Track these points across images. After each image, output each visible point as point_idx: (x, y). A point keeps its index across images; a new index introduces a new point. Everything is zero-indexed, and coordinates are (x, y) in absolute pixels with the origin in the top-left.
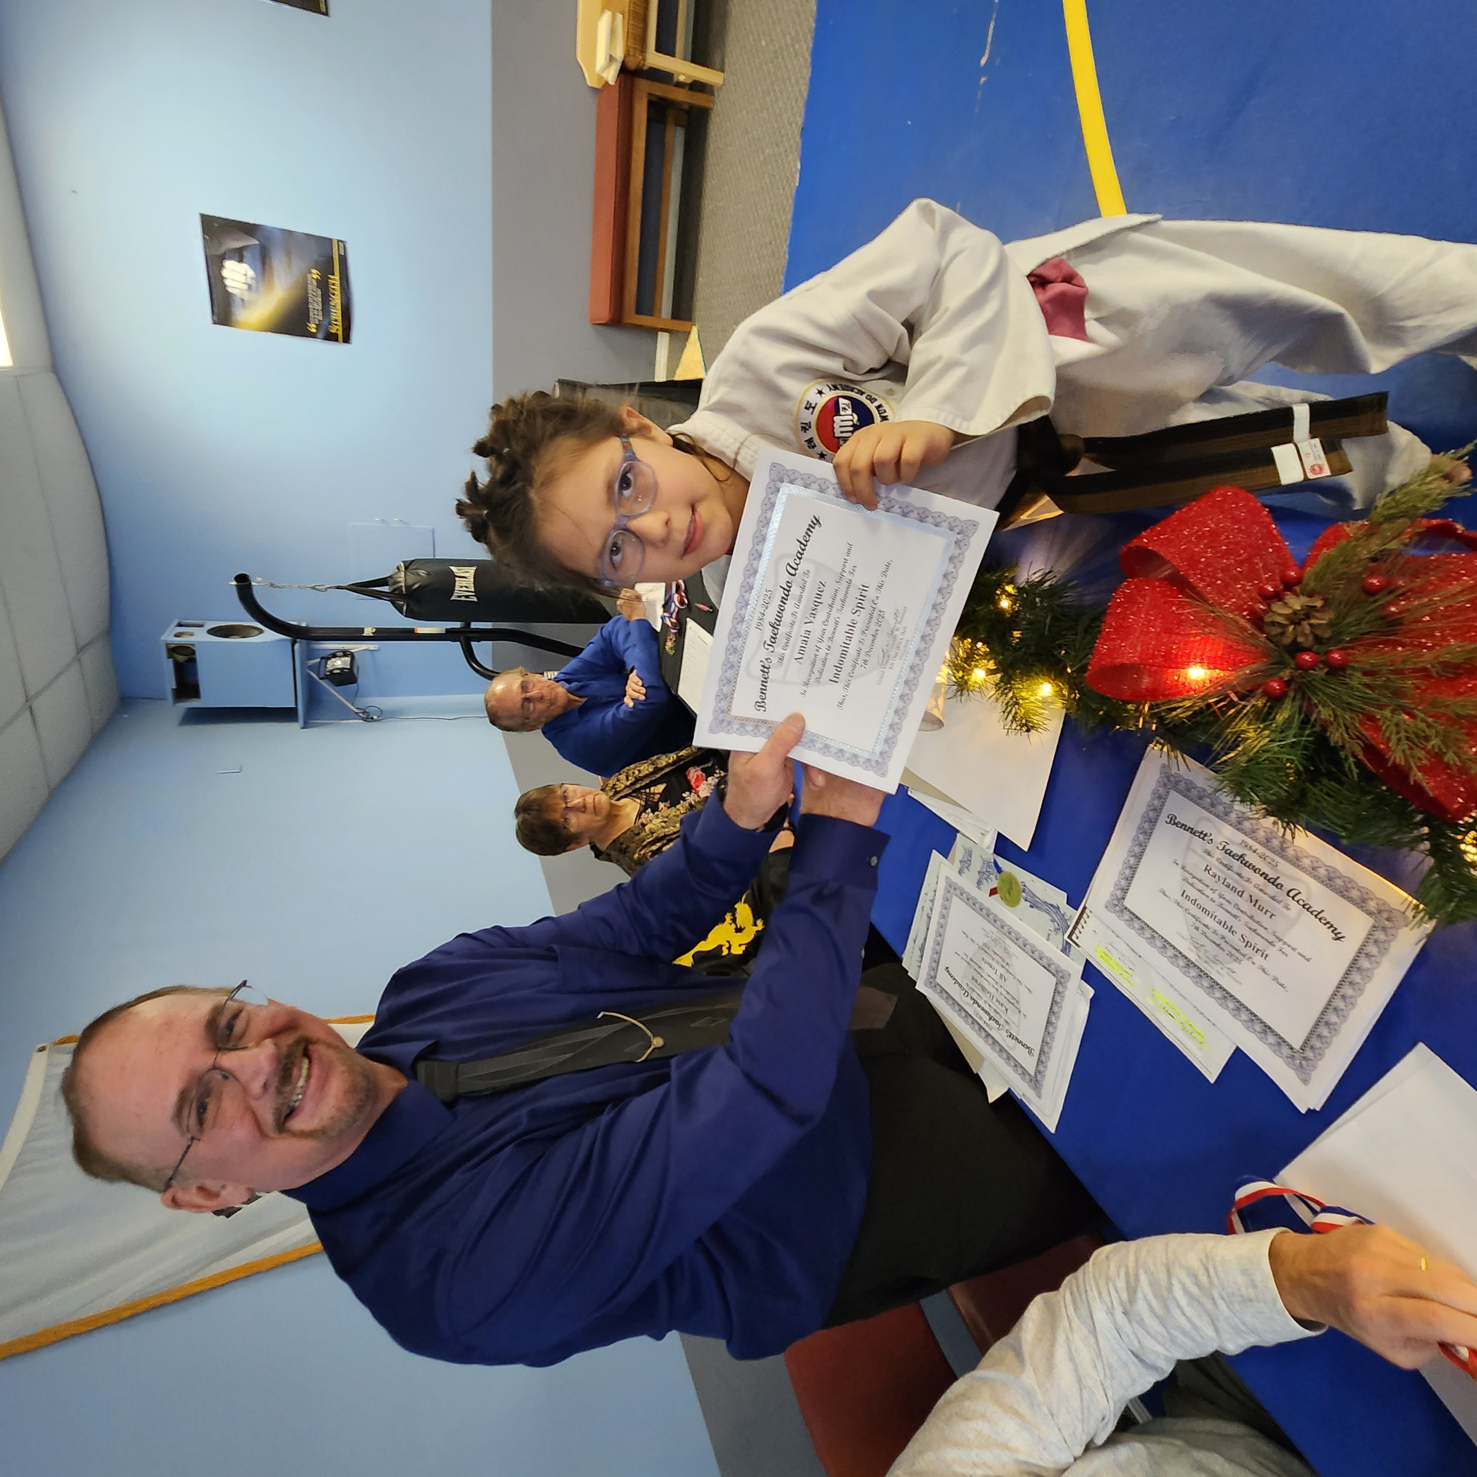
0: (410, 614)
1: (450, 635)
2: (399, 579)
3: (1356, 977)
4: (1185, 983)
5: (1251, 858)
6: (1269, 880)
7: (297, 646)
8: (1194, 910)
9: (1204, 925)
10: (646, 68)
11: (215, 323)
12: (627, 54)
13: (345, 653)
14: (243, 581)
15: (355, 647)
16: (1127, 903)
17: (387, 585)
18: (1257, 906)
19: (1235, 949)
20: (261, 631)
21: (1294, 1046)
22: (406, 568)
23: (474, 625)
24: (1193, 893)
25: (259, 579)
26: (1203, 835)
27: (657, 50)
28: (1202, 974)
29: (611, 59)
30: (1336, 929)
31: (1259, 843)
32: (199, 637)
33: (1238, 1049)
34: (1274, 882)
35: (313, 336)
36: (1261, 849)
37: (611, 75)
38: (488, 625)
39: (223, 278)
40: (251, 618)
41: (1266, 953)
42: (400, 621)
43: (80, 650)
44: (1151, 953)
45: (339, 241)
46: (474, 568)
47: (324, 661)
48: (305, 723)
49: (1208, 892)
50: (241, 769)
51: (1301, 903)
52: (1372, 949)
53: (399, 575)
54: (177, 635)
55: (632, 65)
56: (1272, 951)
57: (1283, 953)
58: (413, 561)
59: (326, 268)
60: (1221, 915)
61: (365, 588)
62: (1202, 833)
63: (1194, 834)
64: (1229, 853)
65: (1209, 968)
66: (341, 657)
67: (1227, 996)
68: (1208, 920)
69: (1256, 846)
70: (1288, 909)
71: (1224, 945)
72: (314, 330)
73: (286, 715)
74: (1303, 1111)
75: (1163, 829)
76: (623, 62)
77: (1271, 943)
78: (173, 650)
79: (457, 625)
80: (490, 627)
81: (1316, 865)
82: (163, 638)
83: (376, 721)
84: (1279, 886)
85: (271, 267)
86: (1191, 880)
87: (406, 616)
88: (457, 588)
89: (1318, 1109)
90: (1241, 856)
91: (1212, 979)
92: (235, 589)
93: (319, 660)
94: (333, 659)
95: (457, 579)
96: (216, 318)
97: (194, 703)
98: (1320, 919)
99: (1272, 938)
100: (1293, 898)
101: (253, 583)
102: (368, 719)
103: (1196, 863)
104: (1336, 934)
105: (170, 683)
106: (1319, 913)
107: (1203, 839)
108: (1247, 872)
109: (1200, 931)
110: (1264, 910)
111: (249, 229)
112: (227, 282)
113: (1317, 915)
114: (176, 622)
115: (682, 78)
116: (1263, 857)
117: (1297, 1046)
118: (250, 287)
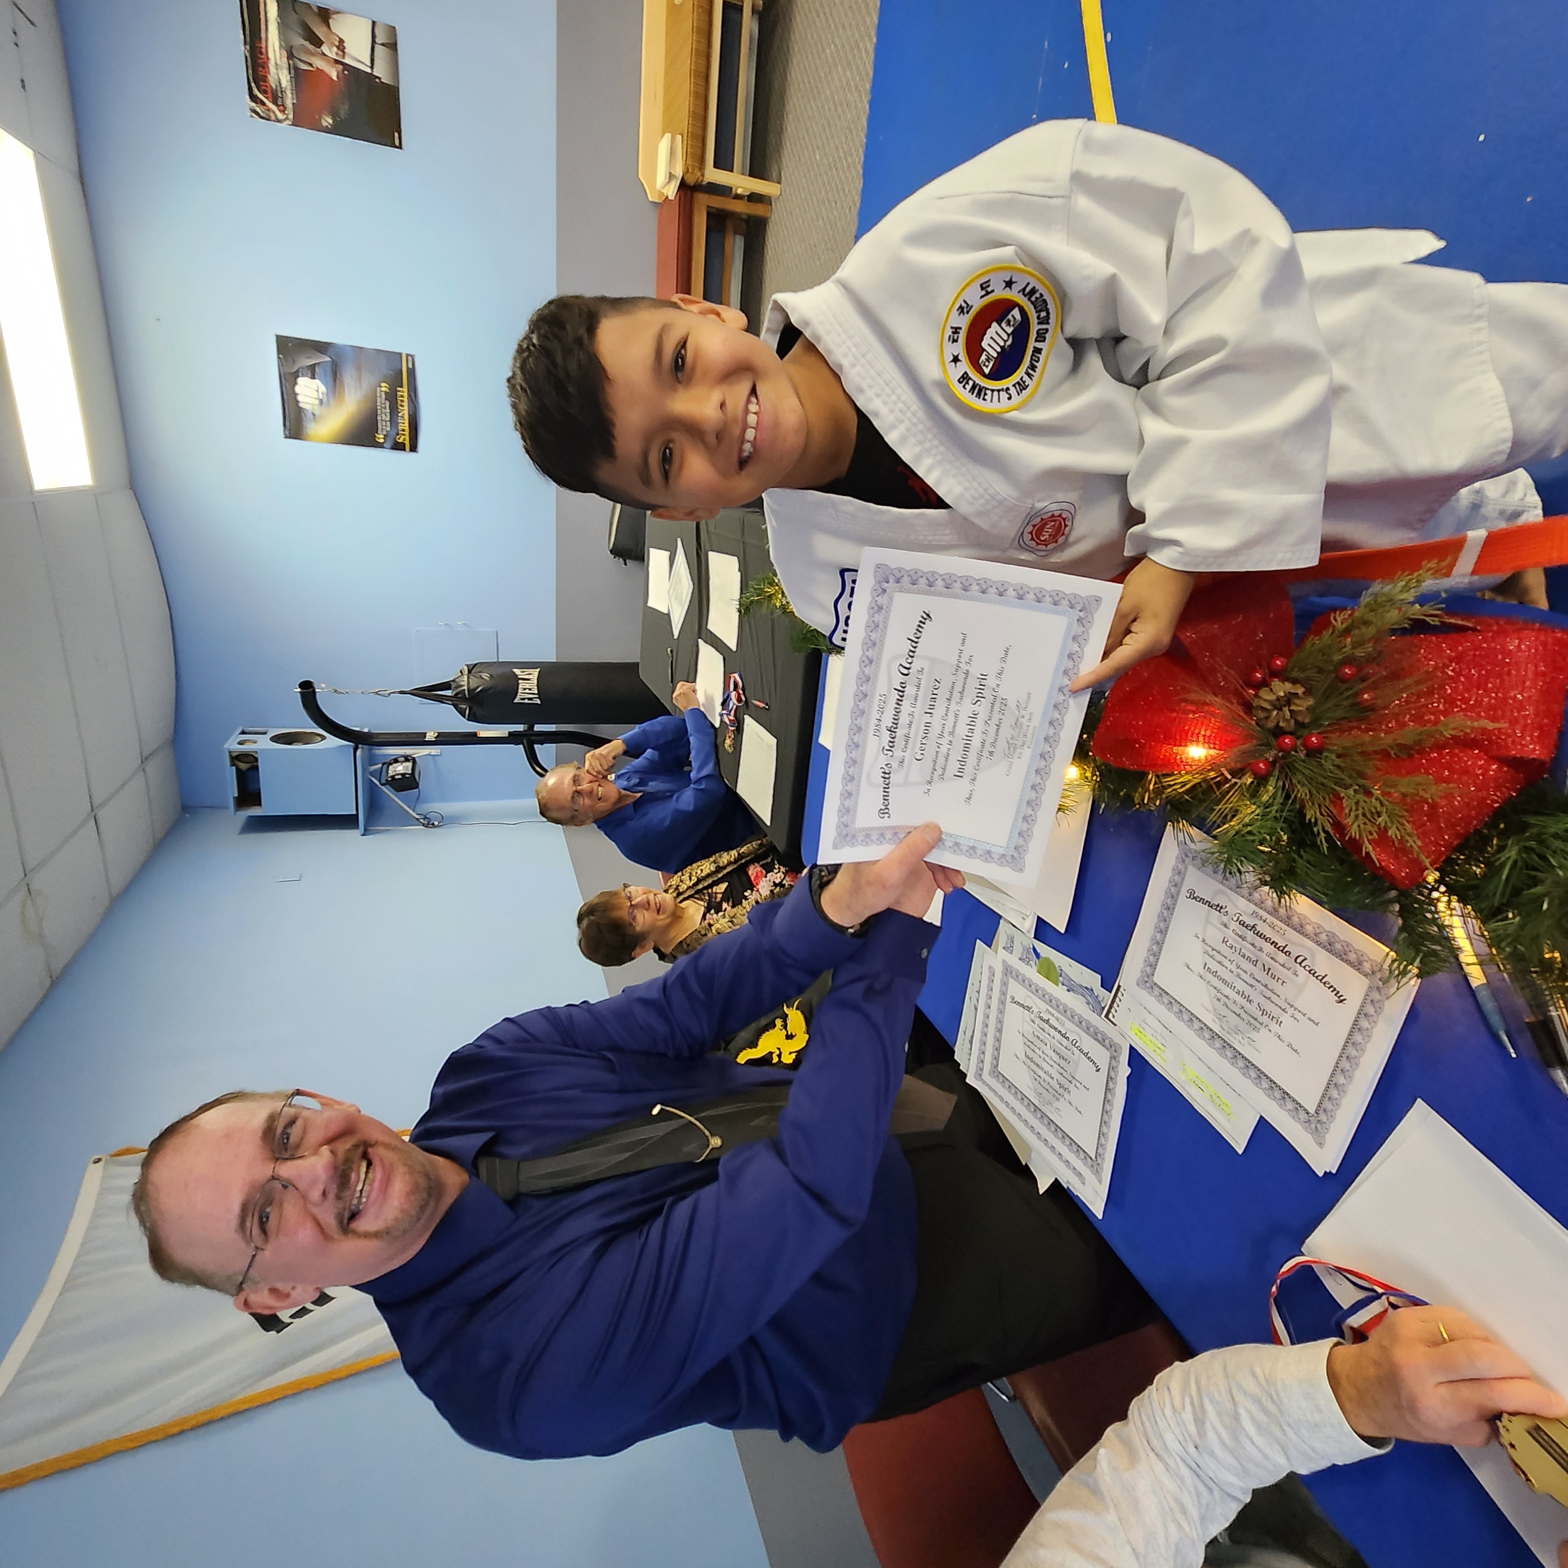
0: (473, 718)
1: (513, 738)
2: (462, 683)
3: (1358, 1037)
4: (1211, 1054)
5: (1262, 927)
6: (1278, 948)
7: (359, 752)
8: (1215, 982)
9: (1225, 996)
10: (704, 183)
11: (286, 437)
12: (686, 171)
13: (407, 759)
14: (307, 686)
15: (418, 752)
16: (1156, 979)
17: (450, 689)
18: (1270, 974)
19: (1253, 1018)
20: (323, 738)
21: (1310, 1111)
22: (469, 672)
23: (537, 728)
24: (1214, 966)
25: (323, 685)
26: (1219, 908)
27: (715, 167)
28: (1226, 1045)
29: (671, 176)
30: (1338, 992)
31: (1268, 912)
32: (262, 744)
33: (1261, 1117)
34: (1283, 950)
35: (380, 446)
36: (1270, 919)
37: (671, 191)
38: (552, 728)
39: (296, 395)
40: (316, 726)
41: (1280, 1020)
42: (463, 725)
43: (144, 760)
44: (1180, 1027)
45: (407, 355)
46: (538, 670)
47: (385, 766)
48: (365, 830)
49: (1227, 963)
50: (301, 877)
51: (1307, 968)
52: (1370, 1010)
53: (461, 678)
54: (241, 743)
55: (691, 180)
56: (1285, 1018)
57: (1295, 1019)
58: (476, 665)
59: (395, 381)
60: (1240, 985)
61: (429, 692)
62: (1218, 906)
63: (1211, 907)
64: (1243, 924)
65: (1231, 1039)
66: (402, 762)
67: (1249, 1065)
68: (1228, 991)
69: (1265, 915)
70: (1297, 976)
71: (1243, 1015)
72: (382, 441)
73: (346, 822)
74: (1321, 1174)
75: (1184, 905)
76: (683, 179)
77: (1284, 1010)
78: (236, 758)
79: (520, 728)
80: (554, 730)
81: (1318, 931)
82: (226, 746)
83: (438, 826)
84: (1288, 954)
85: (342, 382)
86: (1211, 953)
87: (468, 720)
88: (520, 691)
89: (1334, 1171)
90: (1253, 927)
91: (1235, 1049)
92: (299, 695)
93: (380, 765)
94: (395, 765)
95: (520, 681)
96: (287, 433)
97: (255, 811)
98: (1324, 983)
99: (1284, 1005)
100: (1300, 964)
101: (317, 690)
102: (429, 824)
103: (1215, 935)
104: (1339, 997)
105: (233, 791)
106: (1323, 978)
107: (1219, 911)
108: (1259, 942)
109: (1222, 1003)
110: (1276, 978)
111: (320, 347)
112: (300, 398)
113: (1321, 979)
114: (240, 730)
115: (739, 191)
116: (1272, 926)
117: (1312, 1111)
118: (321, 401)
